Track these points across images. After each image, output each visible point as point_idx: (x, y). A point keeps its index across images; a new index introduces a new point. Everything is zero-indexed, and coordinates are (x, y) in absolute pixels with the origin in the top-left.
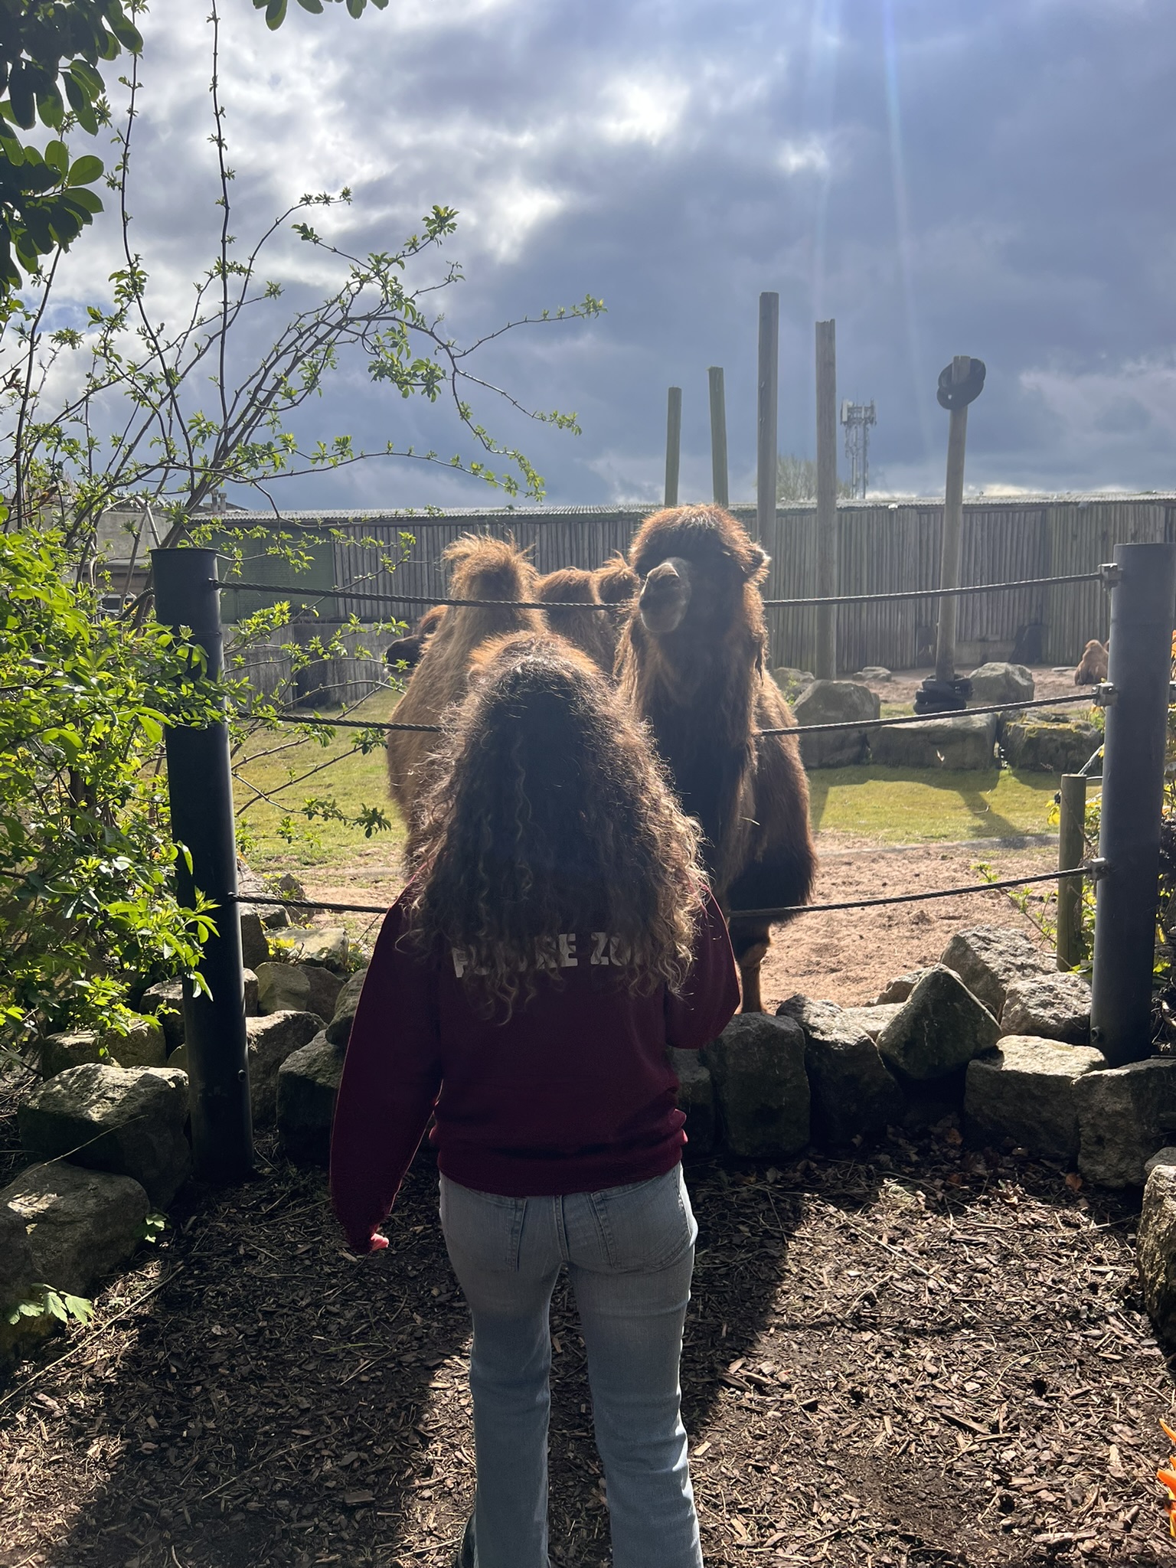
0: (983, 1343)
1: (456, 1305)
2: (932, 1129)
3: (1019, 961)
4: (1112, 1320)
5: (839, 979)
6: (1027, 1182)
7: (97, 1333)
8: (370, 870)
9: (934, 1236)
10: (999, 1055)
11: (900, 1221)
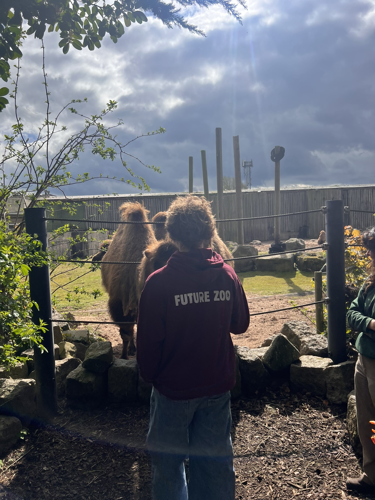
0: (300, 458)
1: (126, 455)
2: (280, 387)
3: (305, 331)
4: (340, 448)
5: (249, 340)
6: (311, 403)
7: (4, 471)
8: (96, 310)
9: (282, 423)
10: (300, 362)
11: (271, 418)
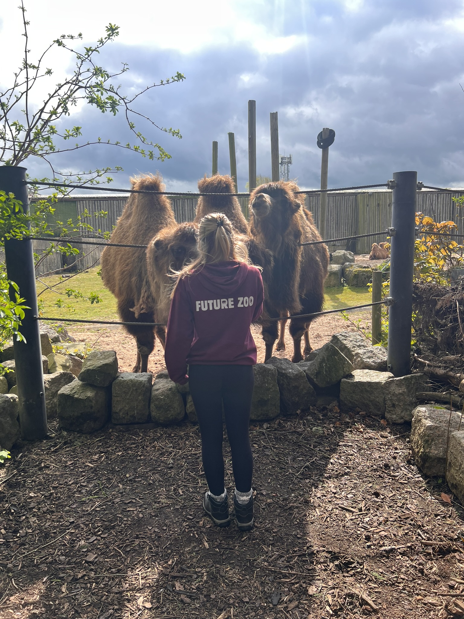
0: (353, 480)
2: (327, 407)
3: (358, 344)
4: (403, 468)
6: (366, 423)
9: (331, 444)
10: (352, 376)
11: (317, 440)
